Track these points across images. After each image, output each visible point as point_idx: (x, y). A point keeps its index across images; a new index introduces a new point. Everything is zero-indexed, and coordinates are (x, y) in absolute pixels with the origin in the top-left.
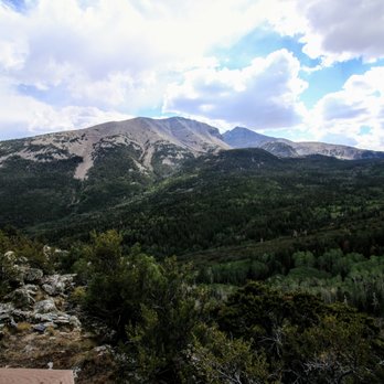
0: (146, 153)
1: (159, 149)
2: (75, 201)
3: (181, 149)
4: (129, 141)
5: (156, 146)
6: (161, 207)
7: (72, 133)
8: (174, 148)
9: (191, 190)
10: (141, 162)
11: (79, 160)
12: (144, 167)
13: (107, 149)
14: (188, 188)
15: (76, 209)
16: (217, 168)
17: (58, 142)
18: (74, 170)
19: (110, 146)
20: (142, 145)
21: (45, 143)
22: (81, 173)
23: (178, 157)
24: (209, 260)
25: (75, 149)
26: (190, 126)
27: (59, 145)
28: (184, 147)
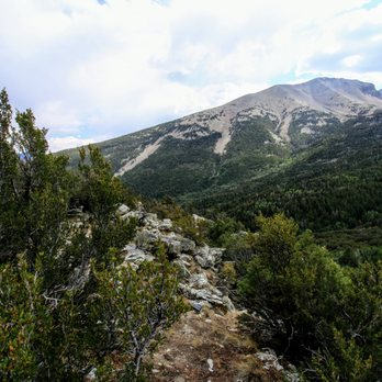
0: (283, 123)
1: (297, 117)
2: (216, 174)
3: (324, 114)
4: (265, 112)
5: (293, 114)
6: (299, 180)
7: (212, 110)
8: (315, 113)
9: (335, 160)
10: (278, 133)
11: (218, 135)
12: (281, 138)
13: (243, 122)
14: (331, 158)
15: (217, 181)
17: (200, 120)
18: (214, 145)
19: (246, 119)
20: (278, 114)
21: (190, 123)
22: (220, 148)
23: (320, 124)
24: (357, 241)
25: (215, 126)
26: (336, 86)
27: (201, 124)
28: (327, 112)
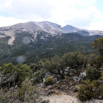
0: (34, 35)
1: (39, 33)
2: (9, 53)
3: (47, 33)
4: (28, 30)
5: (38, 32)
7: (6, 27)
8: (45, 32)
9: (52, 48)
10: (33, 38)
11: (9, 38)
12: (34, 40)
13: (20, 33)
14: (51, 48)
15: (10, 56)
16: (61, 40)
18: (8, 41)
19: (21, 32)
20: (32, 32)
22: (10, 42)
23: (46, 36)
25: (8, 34)
26: (50, 25)
27: (2, 32)
28: (48, 32)
